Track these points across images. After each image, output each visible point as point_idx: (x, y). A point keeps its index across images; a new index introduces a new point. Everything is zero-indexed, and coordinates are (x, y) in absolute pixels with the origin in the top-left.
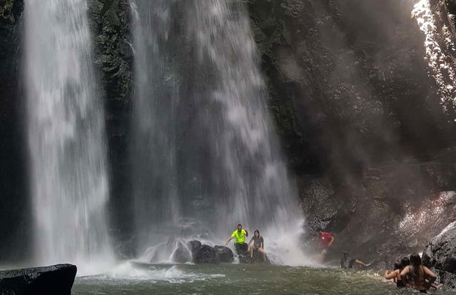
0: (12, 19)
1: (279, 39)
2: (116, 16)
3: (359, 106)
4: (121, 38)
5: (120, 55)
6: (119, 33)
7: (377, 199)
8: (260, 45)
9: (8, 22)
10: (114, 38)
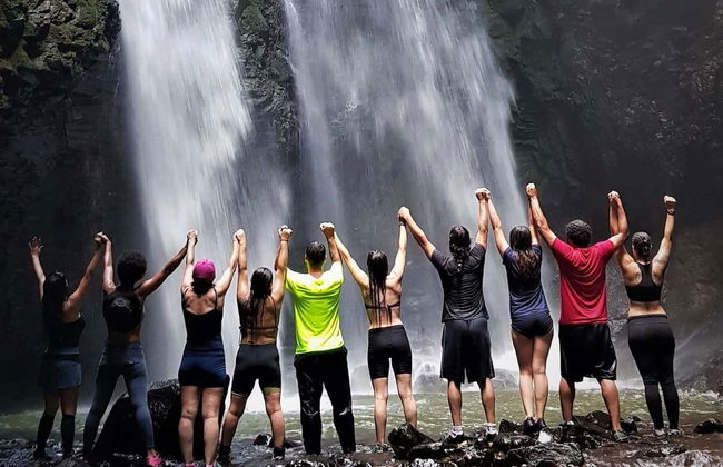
0: (106, 46)
1: (530, 31)
2: (261, 16)
3: (665, 133)
4: (272, 50)
5: (273, 76)
6: (268, 42)
7: (699, 281)
8: (500, 41)
9: (100, 51)
10: (261, 51)
